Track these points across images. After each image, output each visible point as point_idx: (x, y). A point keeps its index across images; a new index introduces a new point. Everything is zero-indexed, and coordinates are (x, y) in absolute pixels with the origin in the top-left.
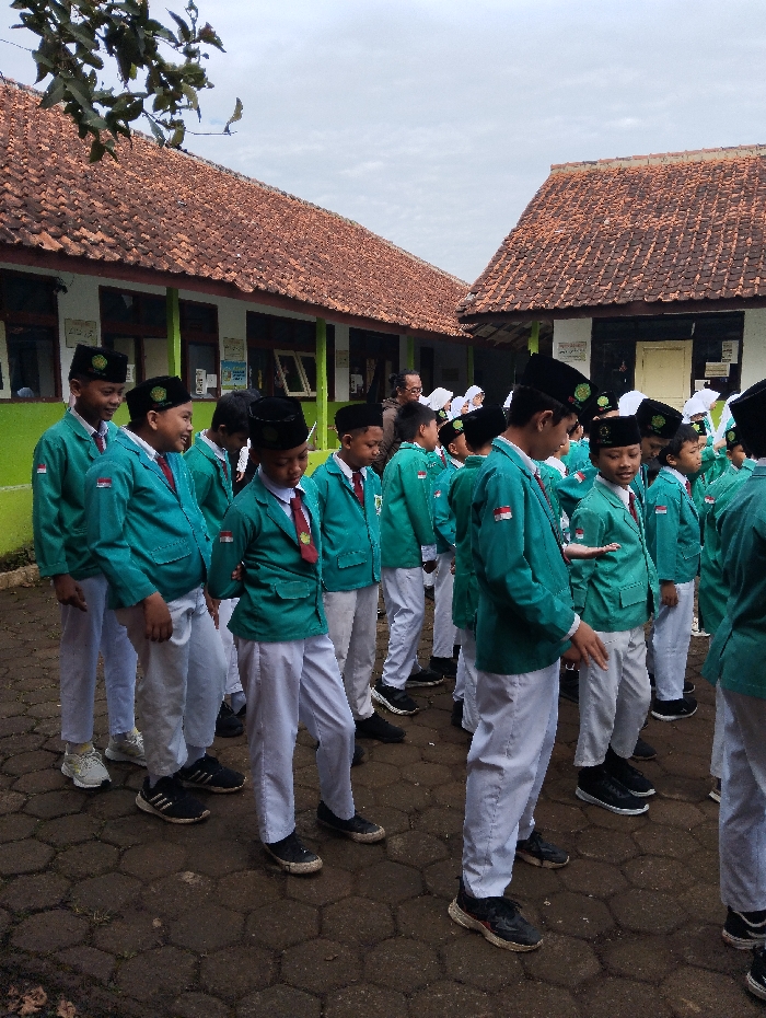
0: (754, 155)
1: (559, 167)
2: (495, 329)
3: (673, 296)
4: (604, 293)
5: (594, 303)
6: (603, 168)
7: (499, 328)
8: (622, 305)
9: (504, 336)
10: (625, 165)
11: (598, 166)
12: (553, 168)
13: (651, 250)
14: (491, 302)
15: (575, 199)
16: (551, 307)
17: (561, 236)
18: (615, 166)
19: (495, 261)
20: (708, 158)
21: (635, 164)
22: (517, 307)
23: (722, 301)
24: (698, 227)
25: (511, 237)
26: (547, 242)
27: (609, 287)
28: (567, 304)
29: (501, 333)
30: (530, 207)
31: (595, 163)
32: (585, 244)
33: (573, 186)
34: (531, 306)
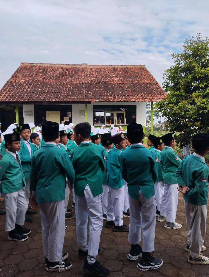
0: (73, 67)
1: (23, 63)
2: (6, 106)
3: (54, 100)
4: (35, 98)
5: (33, 101)
6: (35, 65)
7: (7, 106)
8: (40, 102)
9: (9, 108)
10: (41, 65)
11: (34, 64)
12: (21, 63)
13: (48, 88)
14: (3, 99)
15: (28, 72)
16: (21, 101)
17: (24, 82)
18: (38, 65)
19: (4, 87)
20: (62, 66)
21: (44, 65)
22: (11, 100)
23: (65, 102)
24: (59, 83)
25: (9, 81)
26: (19, 83)
27: (37, 97)
28: (25, 100)
29: (8, 107)
30: (15, 73)
31: (33, 63)
32: (30, 84)
33: (27, 69)
34: (15, 100)
